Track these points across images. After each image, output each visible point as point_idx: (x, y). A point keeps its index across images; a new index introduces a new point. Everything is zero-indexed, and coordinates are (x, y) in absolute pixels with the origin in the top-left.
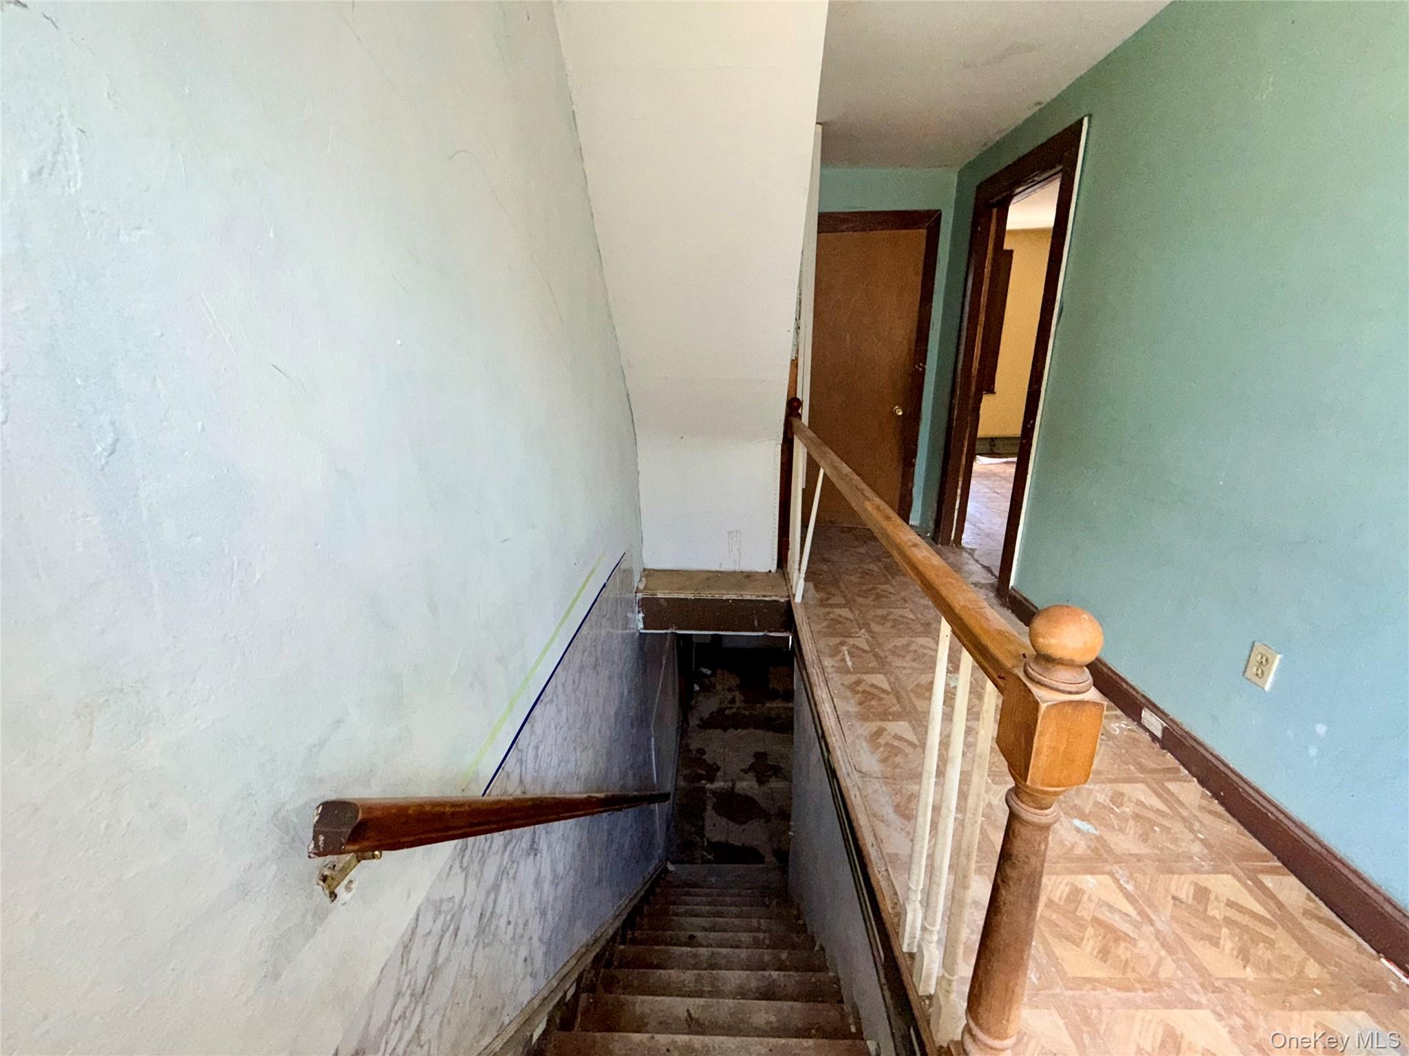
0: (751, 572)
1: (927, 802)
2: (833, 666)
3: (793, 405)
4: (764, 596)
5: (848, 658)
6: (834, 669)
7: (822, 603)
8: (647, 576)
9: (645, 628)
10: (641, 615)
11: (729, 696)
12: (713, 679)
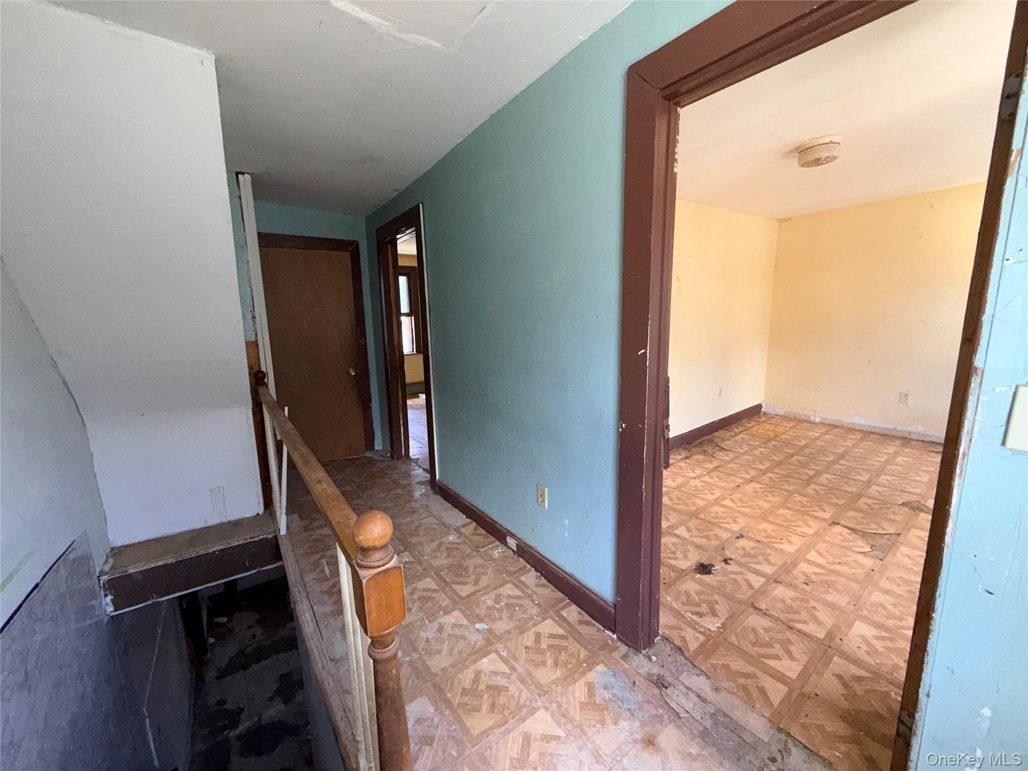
0: (239, 520)
1: (354, 669)
2: (313, 579)
3: (257, 378)
4: (251, 538)
5: (326, 569)
6: (314, 582)
7: (306, 529)
8: (114, 555)
9: (116, 610)
10: (110, 597)
11: (249, 634)
12: (229, 626)
